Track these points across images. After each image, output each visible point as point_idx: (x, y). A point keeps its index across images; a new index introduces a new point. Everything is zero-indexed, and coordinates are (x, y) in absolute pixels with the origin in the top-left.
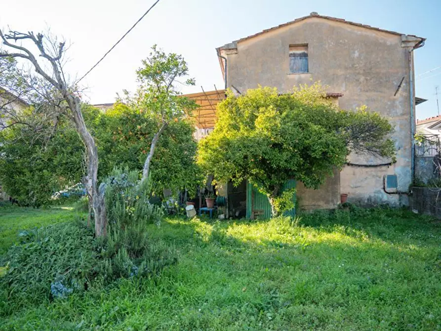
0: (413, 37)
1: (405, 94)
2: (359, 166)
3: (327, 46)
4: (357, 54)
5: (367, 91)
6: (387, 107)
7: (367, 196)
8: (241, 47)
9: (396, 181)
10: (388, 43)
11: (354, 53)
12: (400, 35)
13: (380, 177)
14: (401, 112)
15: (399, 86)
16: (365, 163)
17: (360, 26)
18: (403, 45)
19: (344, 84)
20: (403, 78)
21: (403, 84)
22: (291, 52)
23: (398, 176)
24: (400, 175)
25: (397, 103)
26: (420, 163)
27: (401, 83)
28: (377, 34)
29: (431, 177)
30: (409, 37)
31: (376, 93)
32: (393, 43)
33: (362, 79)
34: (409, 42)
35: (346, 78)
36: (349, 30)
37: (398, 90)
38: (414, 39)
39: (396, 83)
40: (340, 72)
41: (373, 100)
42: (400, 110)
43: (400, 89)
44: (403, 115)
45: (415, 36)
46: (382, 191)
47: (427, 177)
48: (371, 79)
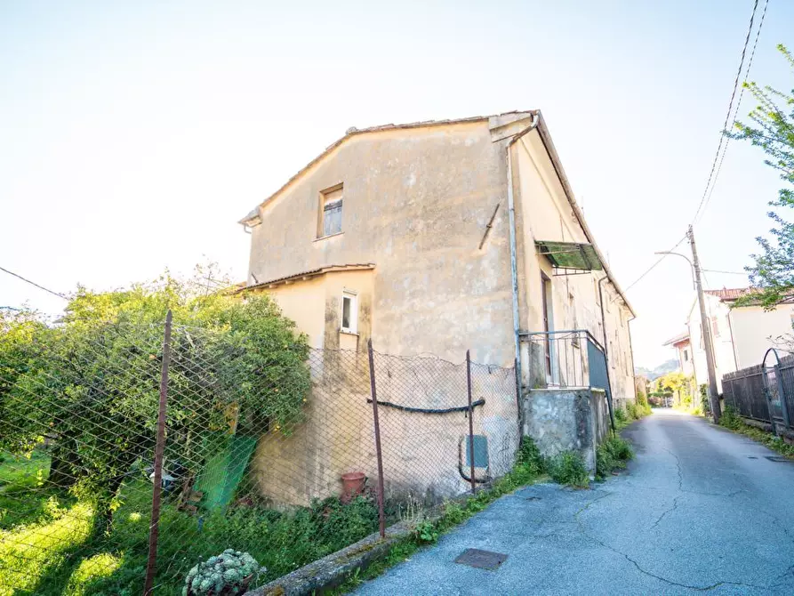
0: (514, 115)
1: (501, 241)
2: (412, 411)
3: (368, 180)
4: (412, 181)
5: (429, 249)
6: (464, 276)
7: (426, 483)
8: (266, 212)
9: (486, 452)
10: (468, 142)
11: (409, 178)
12: (487, 119)
13: (452, 439)
14: (495, 284)
15: (489, 227)
16: (424, 405)
17: (418, 126)
18: (496, 137)
19: (390, 243)
20: (498, 206)
21: (498, 220)
22: (327, 203)
23: (489, 438)
24: (494, 436)
25: (485, 263)
26: (541, 407)
27: (493, 218)
28: (448, 132)
29: (571, 445)
30: (503, 118)
31: (444, 250)
32: (477, 140)
33: (420, 225)
34: (505, 127)
35: (394, 229)
36: (402, 139)
37: (486, 235)
38: (515, 118)
39: (482, 221)
40: (385, 221)
41: (440, 266)
42: (491, 280)
43: (491, 232)
44: (498, 289)
45: (515, 112)
46: (457, 472)
47: (559, 446)
48: (435, 223)
